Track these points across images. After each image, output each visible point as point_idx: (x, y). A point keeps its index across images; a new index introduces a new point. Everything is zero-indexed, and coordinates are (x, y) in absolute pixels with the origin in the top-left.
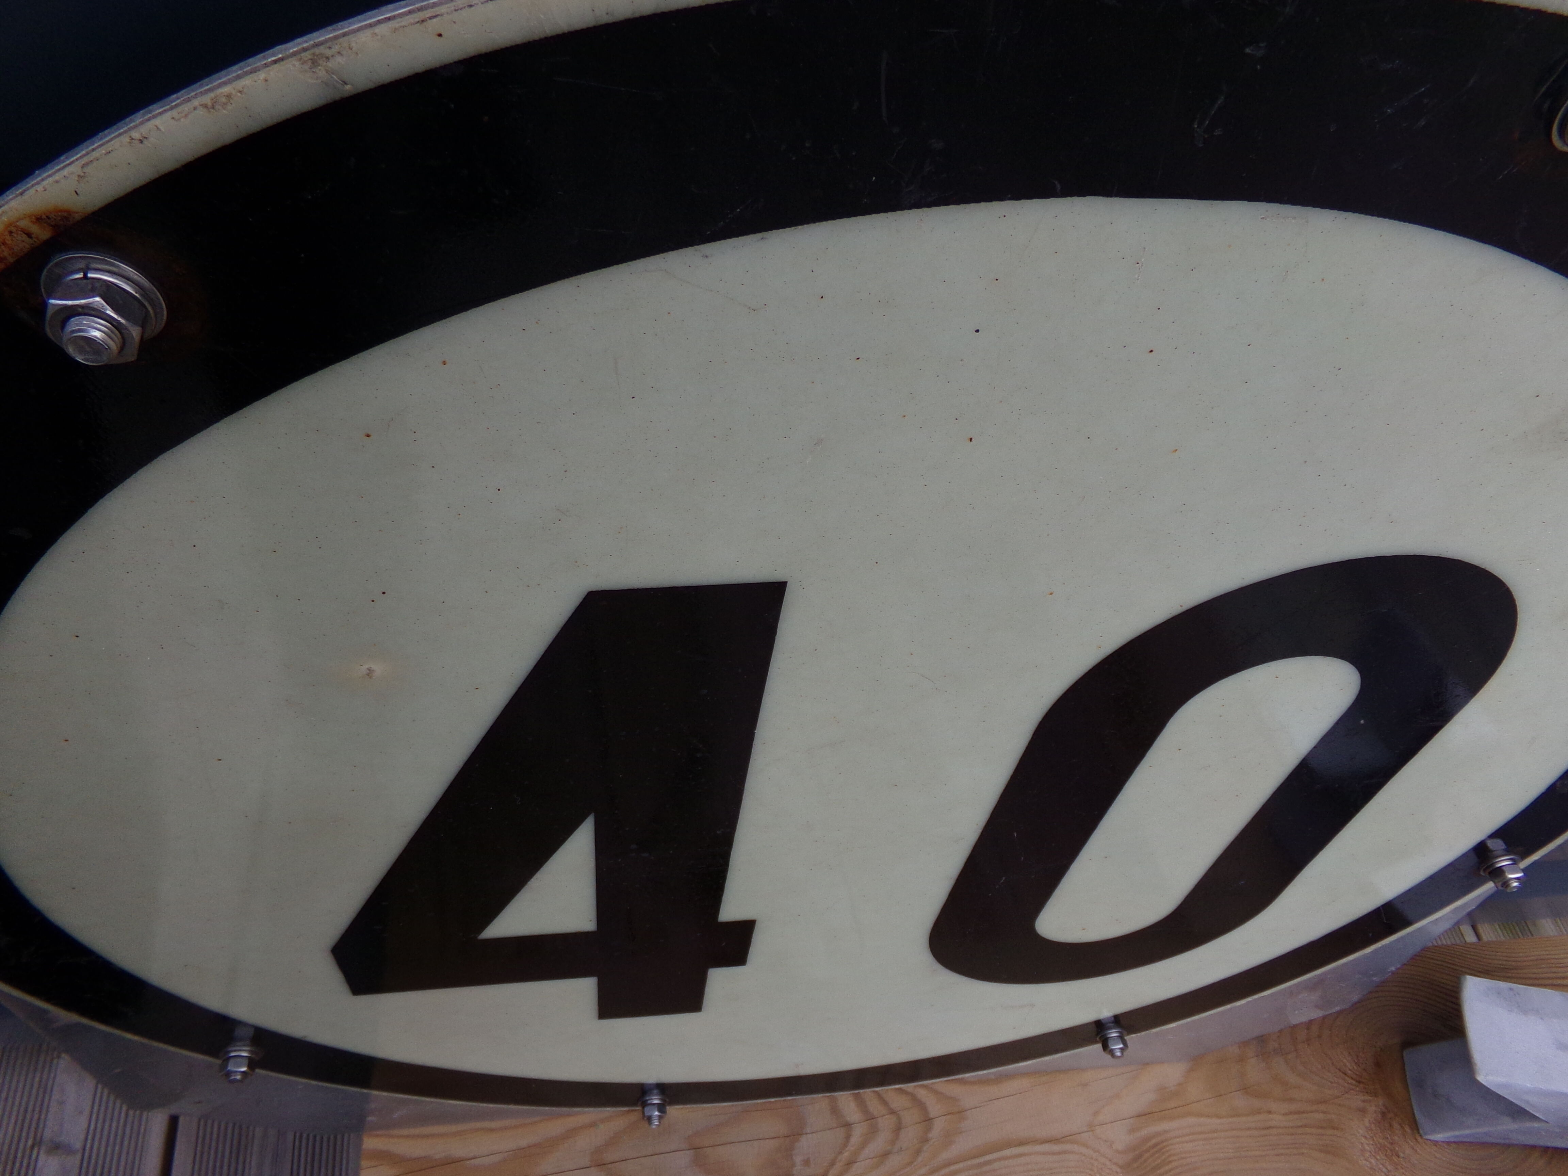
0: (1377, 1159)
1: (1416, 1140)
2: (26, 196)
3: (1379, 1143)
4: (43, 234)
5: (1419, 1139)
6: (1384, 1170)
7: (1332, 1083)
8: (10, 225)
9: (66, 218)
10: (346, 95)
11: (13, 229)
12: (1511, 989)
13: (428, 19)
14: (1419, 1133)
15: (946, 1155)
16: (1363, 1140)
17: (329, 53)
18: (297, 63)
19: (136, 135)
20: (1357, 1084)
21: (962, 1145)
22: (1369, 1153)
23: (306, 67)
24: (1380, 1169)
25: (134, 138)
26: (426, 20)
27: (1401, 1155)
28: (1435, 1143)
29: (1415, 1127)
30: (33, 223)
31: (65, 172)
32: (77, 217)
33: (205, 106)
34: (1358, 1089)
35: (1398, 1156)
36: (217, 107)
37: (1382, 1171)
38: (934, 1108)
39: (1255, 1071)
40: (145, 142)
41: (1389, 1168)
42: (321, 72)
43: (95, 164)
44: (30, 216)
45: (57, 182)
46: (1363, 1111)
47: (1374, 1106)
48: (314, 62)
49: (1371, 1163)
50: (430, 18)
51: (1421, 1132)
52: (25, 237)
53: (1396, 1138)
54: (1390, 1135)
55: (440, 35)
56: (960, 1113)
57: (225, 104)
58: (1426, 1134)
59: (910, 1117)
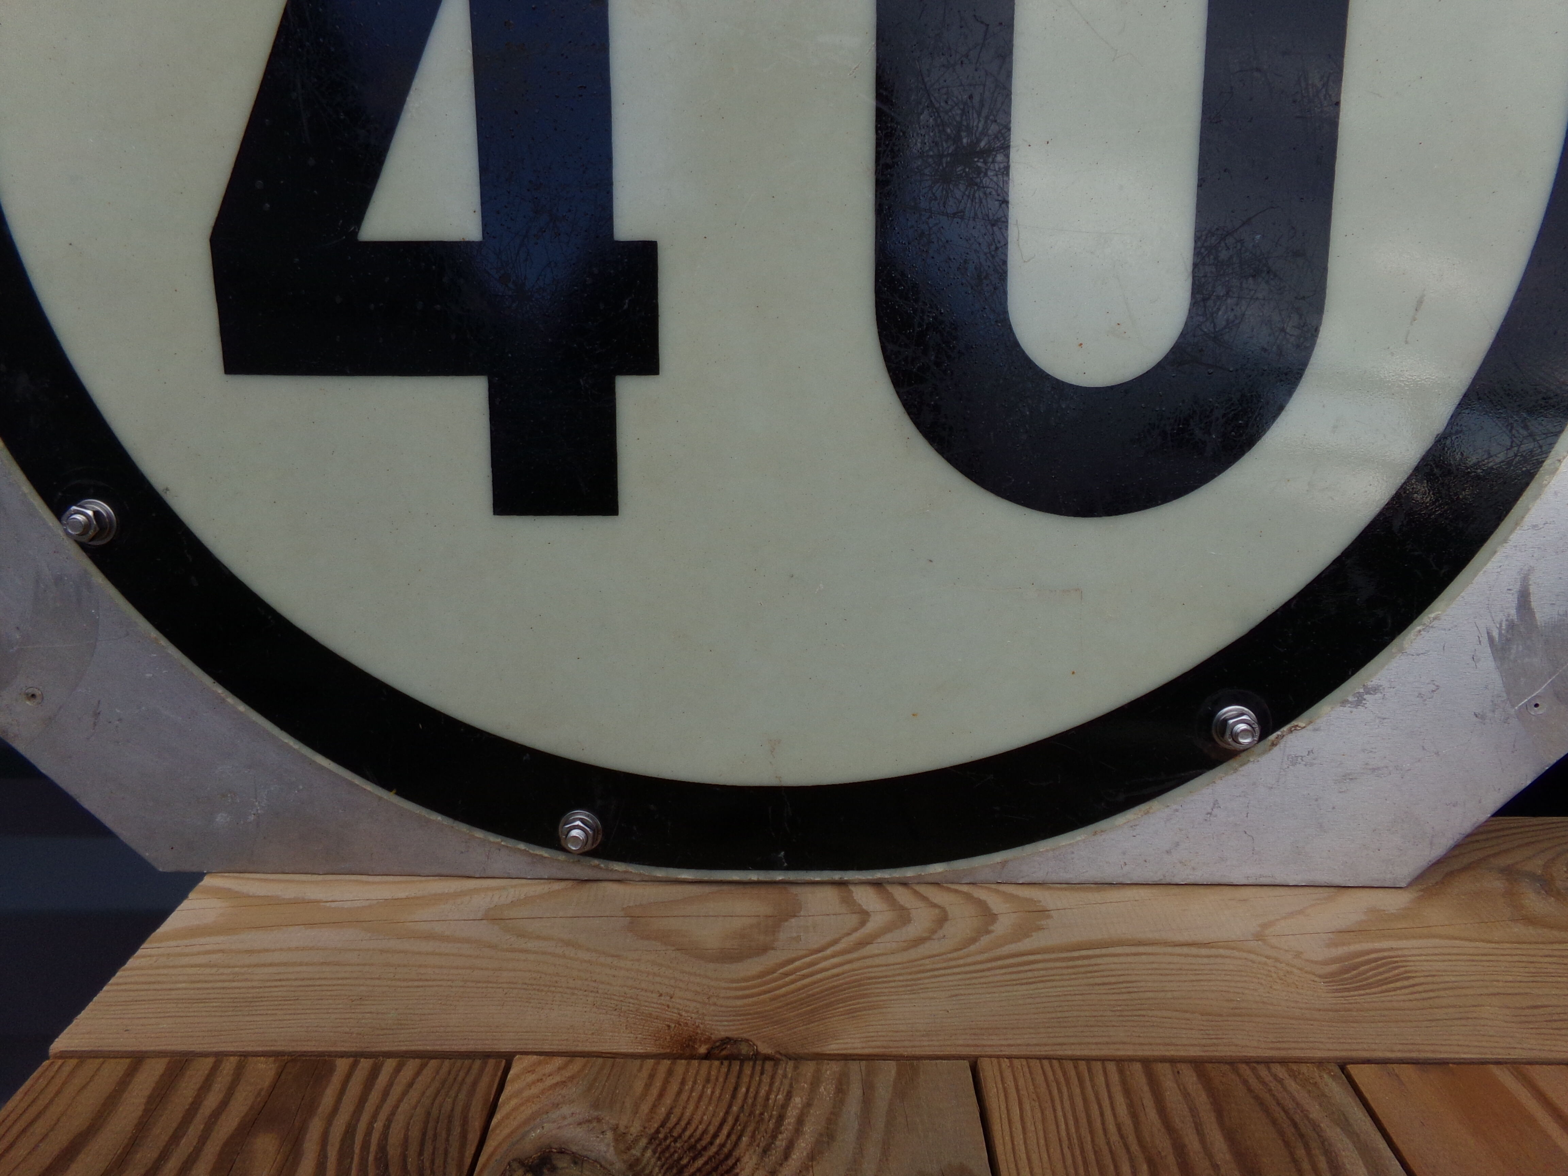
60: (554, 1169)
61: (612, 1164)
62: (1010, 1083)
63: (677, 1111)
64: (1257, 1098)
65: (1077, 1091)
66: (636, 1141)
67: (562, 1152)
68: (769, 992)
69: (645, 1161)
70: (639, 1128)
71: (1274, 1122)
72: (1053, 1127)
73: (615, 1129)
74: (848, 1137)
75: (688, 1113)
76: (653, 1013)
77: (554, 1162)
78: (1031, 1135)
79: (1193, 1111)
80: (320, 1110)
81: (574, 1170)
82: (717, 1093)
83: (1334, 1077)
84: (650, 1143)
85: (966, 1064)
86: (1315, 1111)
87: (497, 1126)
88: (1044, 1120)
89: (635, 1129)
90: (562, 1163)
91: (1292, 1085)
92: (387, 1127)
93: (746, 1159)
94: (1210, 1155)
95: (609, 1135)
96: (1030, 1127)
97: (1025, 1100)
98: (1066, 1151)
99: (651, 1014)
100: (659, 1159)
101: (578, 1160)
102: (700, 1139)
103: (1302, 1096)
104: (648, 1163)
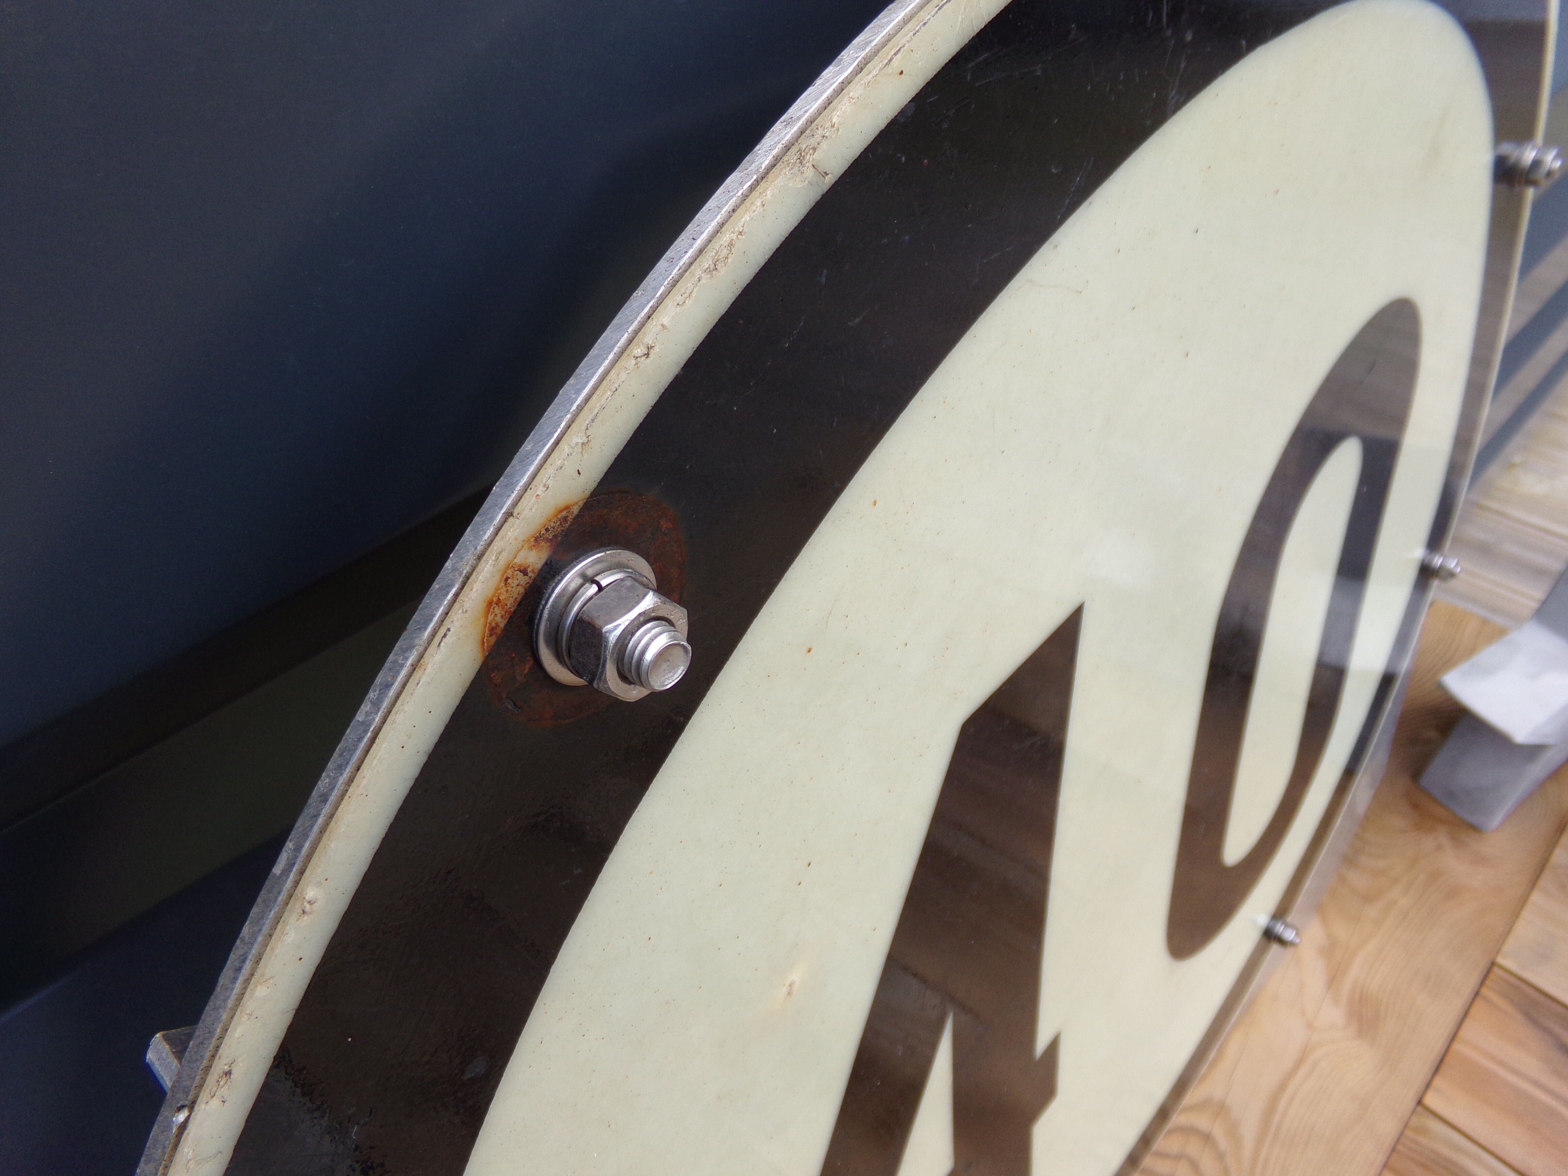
2: (525, 513)
4: (539, 560)
5: (1486, 835)
7: (1405, 846)
8: (505, 570)
9: (566, 519)
11: (509, 573)
13: (894, 56)
15: (1247, 1152)
16: (1462, 867)
17: (812, 142)
18: (786, 171)
21: (1249, 1130)
23: (796, 169)
25: (638, 355)
26: (893, 58)
28: (1498, 829)
29: (1476, 828)
30: (531, 548)
32: (575, 510)
38: (1202, 1122)
39: (1358, 880)
42: (808, 170)
43: (600, 416)
44: (528, 541)
45: (560, 468)
48: (801, 160)
50: (895, 54)
51: (1482, 828)
55: (902, 73)
56: (1220, 1109)
58: (1487, 828)
59: (1193, 1148)
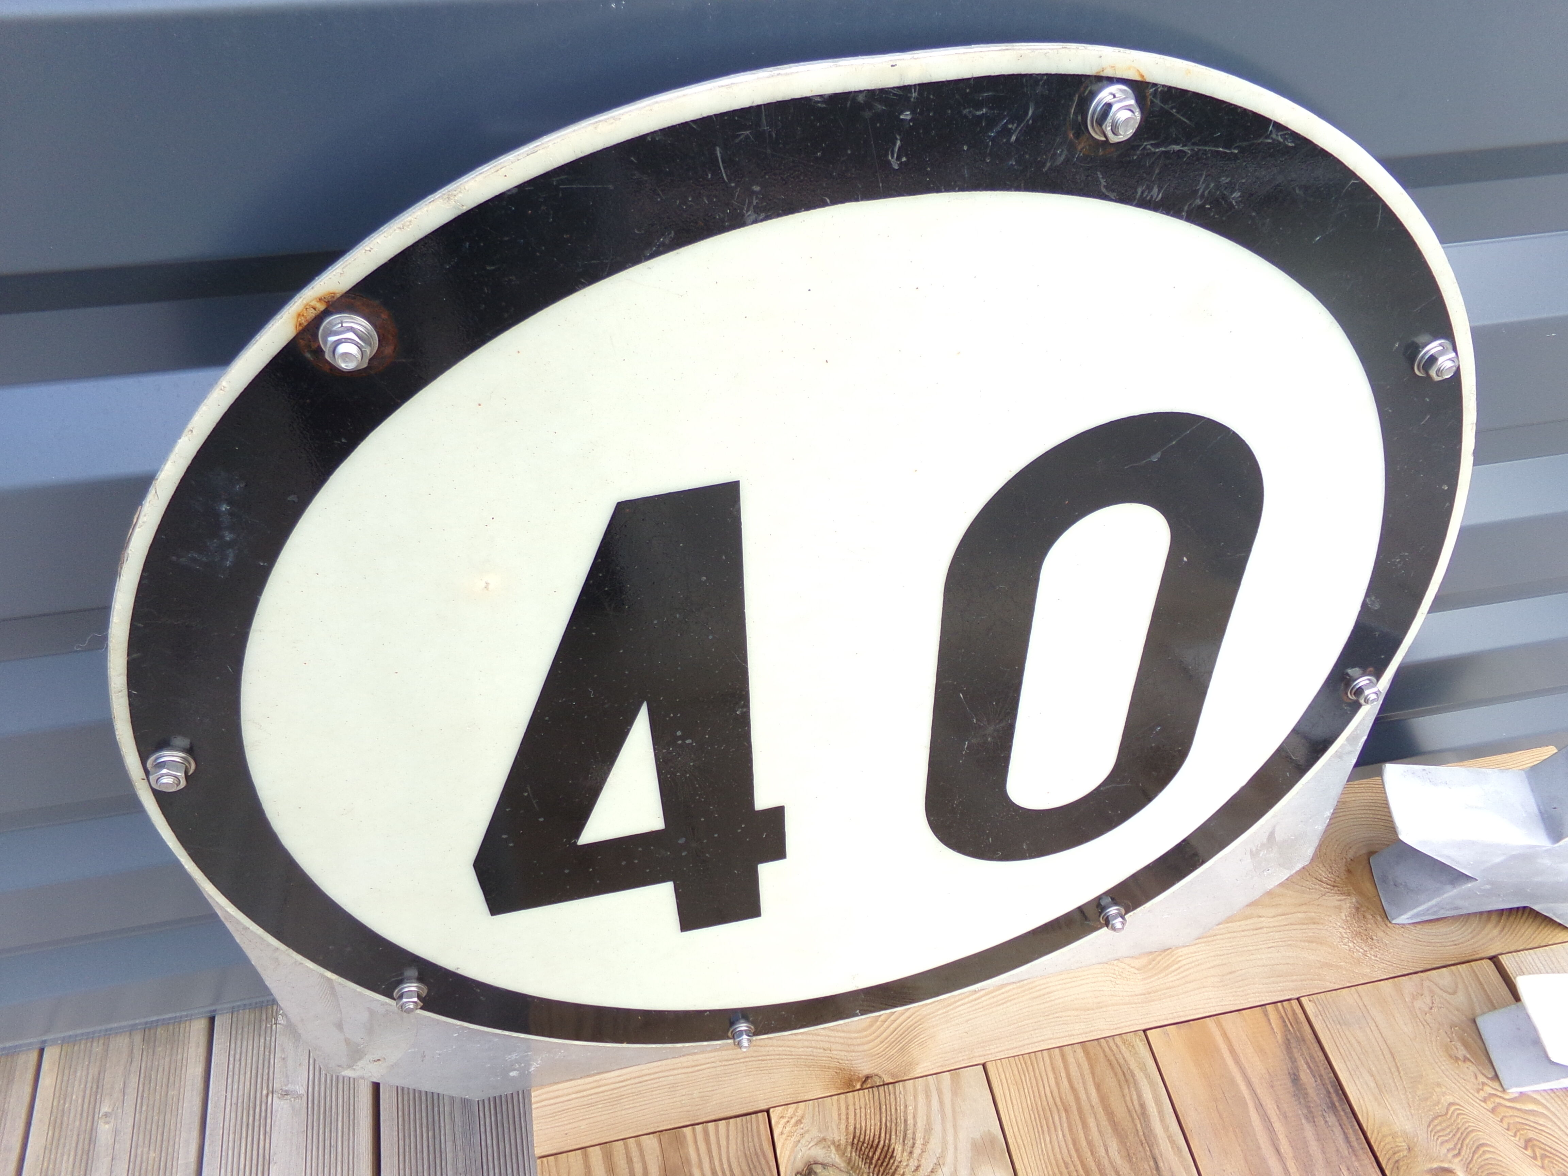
0: (1354, 943)
1: (1387, 925)
2: (315, 289)
3: (1355, 930)
4: (321, 307)
5: (1389, 925)
6: (1361, 950)
7: (1310, 889)
8: (307, 305)
9: (333, 297)
10: (464, 211)
11: (308, 307)
12: (1424, 770)
14: (1388, 919)
16: (1341, 930)
17: (455, 193)
18: (441, 201)
19: (367, 248)
20: (1332, 888)
22: (1347, 939)
23: (445, 201)
24: (1357, 950)
27: (1374, 937)
28: (1403, 926)
29: (1385, 916)
30: (318, 302)
31: (334, 273)
32: (338, 296)
33: (400, 228)
34: (1333, 891)
35: (1372, 939)
36: (405, 227)
37: (1360, 952)
40: (372, 251)
41: (1365, 949)
42: (452, 202)
43: (348, 266)
44: (316, 299)
45: (330, 278)
46: (1339, 908)
47: (1348, 904)
48: (449, 199)
49: (1349, 946)
51: (1389, 918)
52: (313, 310)
53: (1369, 926)
54: (1364, 924)
55: (506, 176)
57: (409, 225)
58: (1393, 919)
60: (816, 1173)
61: (840, 1164)
62: (1003, 1076)
63: (858, 1126)
64: (1109, 1060)
65: (1032, 1074)
66: (846, 1148)
67: (816, 1163)
68: (878, 1037)
69: (853, 1159)
70: (845, 1141)
71: (1116, 1074)
72: (1024, 1100)
73: (833, 1143)
74: (937, 1127)
75: (863, 1125)
76: (826, 1065)
77: (815, 1170)
78: (1016, 1107)
79: (1082, 1076)
80: (693, 1162)
81: (826, 1173)
82: (873, 1111)
83: (1141, 1040)
84: (852, 1148)
85: (981, 1066)
86: (1133, 1065)
87: (780, 1156)
88: (1020, 1097)
89: (843, 1142)
90: (818, 1169)
91: (1123, 1049)
92: (730, 1166)
93: (897, 1147)
94: (1090, 1102)
95: (833, 1148)
96: (1015, 1102)
97: (1011, 1086)
98: (1031, 1112)
99: (825, 1066)
100: (859, 1157)
101: (824, 1166)
102: (873, 1141)
103: (1127, 1055)
104: (855, 1159)
